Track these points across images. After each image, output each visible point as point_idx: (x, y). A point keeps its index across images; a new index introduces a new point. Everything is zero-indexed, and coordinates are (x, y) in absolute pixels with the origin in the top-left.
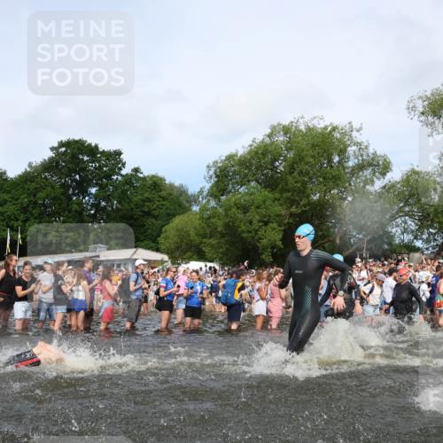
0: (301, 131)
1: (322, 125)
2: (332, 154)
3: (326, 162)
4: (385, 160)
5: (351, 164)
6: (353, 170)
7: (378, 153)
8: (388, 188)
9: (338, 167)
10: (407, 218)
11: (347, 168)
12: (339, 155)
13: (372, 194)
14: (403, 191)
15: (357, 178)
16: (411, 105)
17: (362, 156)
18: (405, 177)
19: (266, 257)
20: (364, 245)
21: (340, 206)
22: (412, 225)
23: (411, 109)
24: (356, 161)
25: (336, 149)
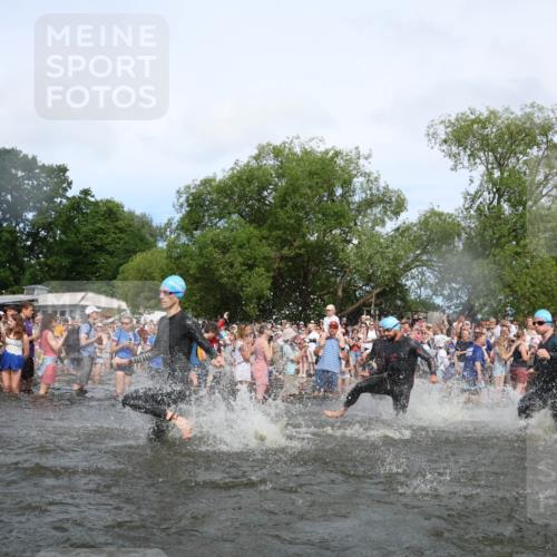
0: (296, 154)
1: (322, 148)
2: (334, 186)
3: (326, 194)
4: (399, 196)
5: (357, 199)
6: (359, 206)
7: (391, 187)
8: (402, 231)
9: (341, 201)
10: (425, 268)
11: (353, 203)
12: (342, 187)
15: (365, 216)
16: (432, 131)
17: (370, 189)
18: (423, 218)
19: (252, 309)
20: (373, 300)
21: (343, 250)
22: (431, 278)
23: (431, 136)
24: (363, 195)
25: (339, 179)
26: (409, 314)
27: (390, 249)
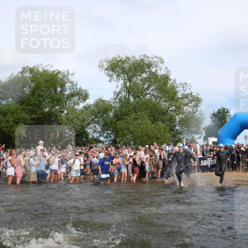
0: (40, 72)
1: (52, 70)
2: (57, 87)
3: (53, 90)
4: (86, 92)
5: (67, 93)
6: (68, 96)
7: (82, 88)
8: (86, 108)
9: (60, 94)
10: (96, 124)
11: (65, 95)
12: (61, 88)
14: (94, 110)
15: (70, 101)
16: (101, 64)
17: (73, 89)
18: (96, 102)
21: (60, 116)
22: (99, 128)
23: (101, 66)
24: (70, 91)
25: (59, 84)
27: (81, 116)
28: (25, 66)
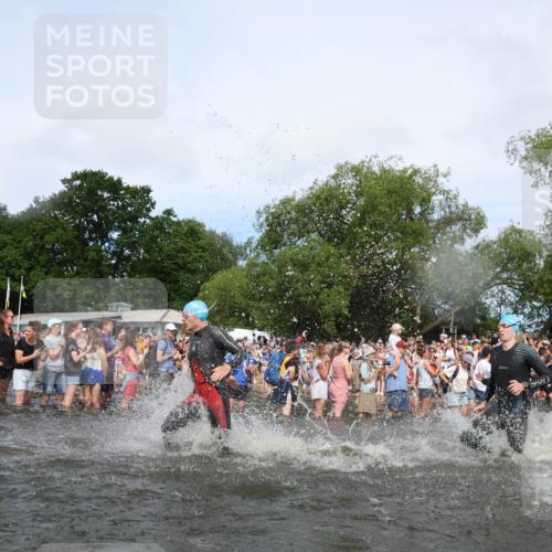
0: (374, 173)
1: (400, 167)
2: (412, 204)
3: (404, 212)
4: (478, 214)
5: (435, 216)
6: (438, 224)
7: (470, 205)
8: (483, 248)
9: (420, 220)
10: (505, 286)
11: (432, 221)
12: (421, 205)
13: (461, 254)
14: (501, 253)
15: (444, 234)
16: (511, 147)
17: (449, 207)
18: (503, 236)
19: (329, 327)
20: (452, 318)
21: (422, 268)
22: (511, 296)
23: (511, 152)
24: (443, 213)
25: (417, 197)
26: (489, 333)
27: (470, 267)
28: (343, 163)
